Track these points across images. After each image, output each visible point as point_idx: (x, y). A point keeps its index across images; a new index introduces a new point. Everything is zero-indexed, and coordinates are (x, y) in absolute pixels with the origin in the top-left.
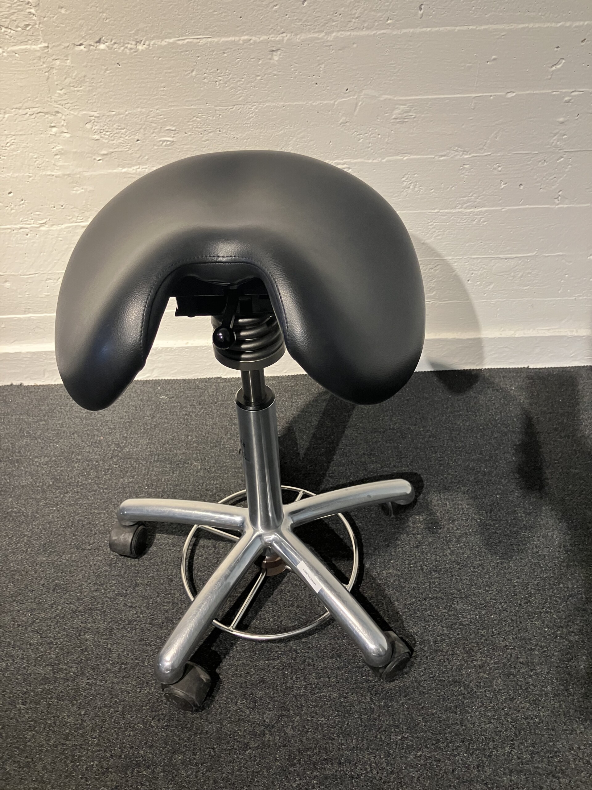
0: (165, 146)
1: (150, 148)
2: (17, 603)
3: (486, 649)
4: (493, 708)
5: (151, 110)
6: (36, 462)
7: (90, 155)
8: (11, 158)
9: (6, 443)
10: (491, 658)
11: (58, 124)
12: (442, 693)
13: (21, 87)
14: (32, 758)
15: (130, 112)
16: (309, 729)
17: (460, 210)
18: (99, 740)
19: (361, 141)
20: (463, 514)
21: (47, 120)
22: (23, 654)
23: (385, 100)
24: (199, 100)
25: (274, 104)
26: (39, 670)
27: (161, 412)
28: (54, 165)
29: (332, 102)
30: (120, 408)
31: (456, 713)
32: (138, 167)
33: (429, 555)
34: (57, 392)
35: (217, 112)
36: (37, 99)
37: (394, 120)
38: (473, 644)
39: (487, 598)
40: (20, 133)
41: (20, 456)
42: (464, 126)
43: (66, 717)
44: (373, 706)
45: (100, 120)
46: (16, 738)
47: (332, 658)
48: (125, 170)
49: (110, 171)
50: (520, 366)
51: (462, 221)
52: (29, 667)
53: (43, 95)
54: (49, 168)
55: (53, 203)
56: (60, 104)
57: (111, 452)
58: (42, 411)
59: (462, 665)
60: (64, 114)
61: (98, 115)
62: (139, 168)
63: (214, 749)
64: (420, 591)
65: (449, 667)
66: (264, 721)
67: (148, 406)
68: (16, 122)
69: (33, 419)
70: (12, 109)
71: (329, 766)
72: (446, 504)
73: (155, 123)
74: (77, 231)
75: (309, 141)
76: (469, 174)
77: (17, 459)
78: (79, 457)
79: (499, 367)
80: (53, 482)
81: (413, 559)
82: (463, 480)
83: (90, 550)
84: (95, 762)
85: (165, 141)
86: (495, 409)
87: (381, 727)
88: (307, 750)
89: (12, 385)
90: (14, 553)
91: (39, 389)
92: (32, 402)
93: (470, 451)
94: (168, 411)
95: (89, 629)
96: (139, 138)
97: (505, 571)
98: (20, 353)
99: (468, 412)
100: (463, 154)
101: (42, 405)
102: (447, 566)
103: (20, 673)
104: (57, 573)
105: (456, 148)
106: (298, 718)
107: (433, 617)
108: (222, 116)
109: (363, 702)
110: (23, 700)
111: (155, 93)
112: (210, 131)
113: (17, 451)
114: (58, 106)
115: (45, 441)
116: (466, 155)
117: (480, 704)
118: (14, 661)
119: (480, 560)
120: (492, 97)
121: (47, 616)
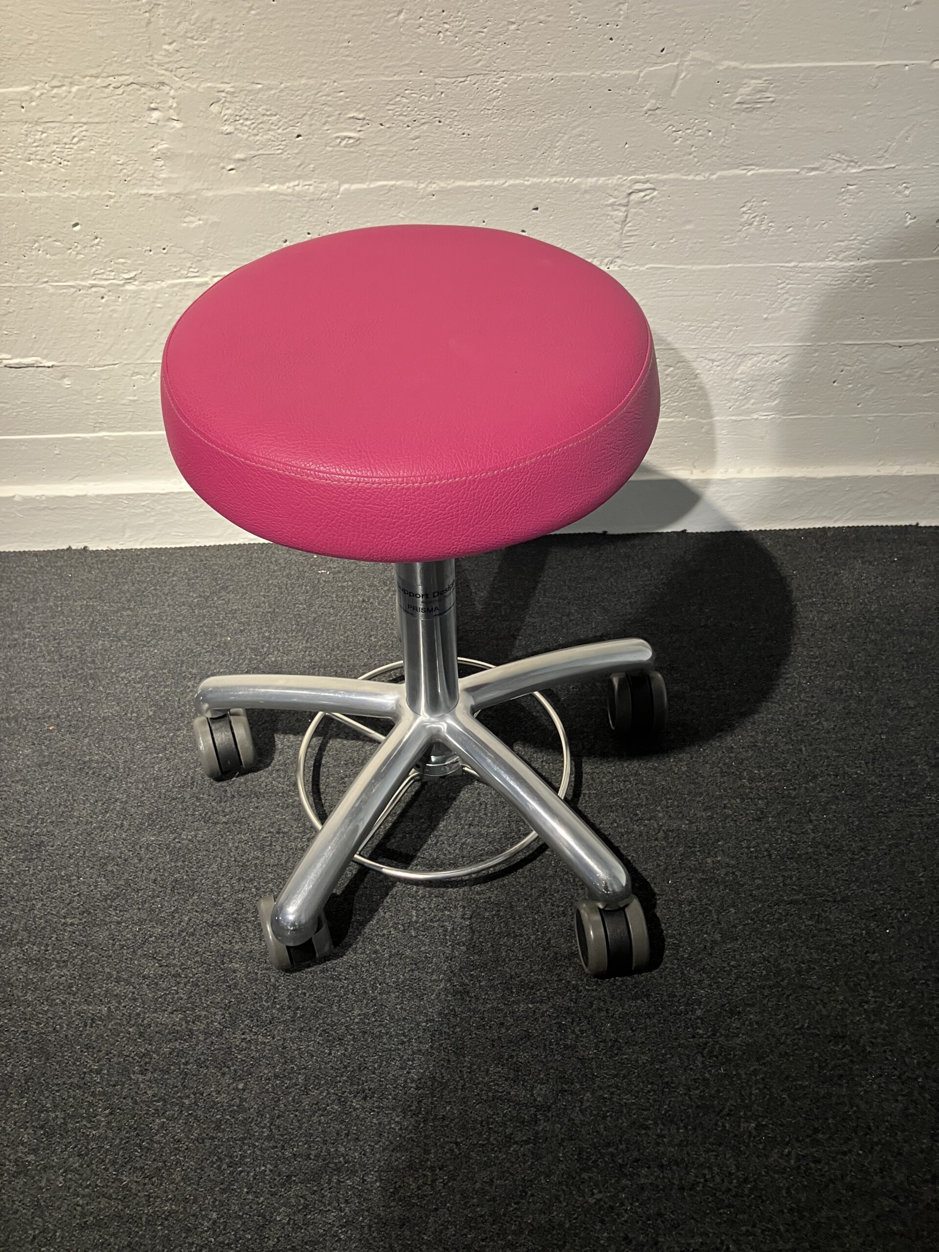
0: (345, 147)
1: (319, 149)
2: (115, 910)
3: (881, 983)
4: (899, 1077)
5: (324, 81)
6: (123, 678)
7: (216, 161)
8: (80, 163)
9: (69, 647)
10: (891, 1000)
11: (160, 105)
12: (816, 1055)
13: (102, 38)
14: (165, 1162)
15: (288, 84)
16: (608, 1111)
17: (833, 263)
18: (271, 1130)
19: (677, 142)
20: (828, 766)
21: (143, 97)
22: (134, 993)
23: (727, 69)
24: (407, 65)
25: (536, 75)
26: (163, 1018)
27: (322, 597)
28: (153, 177)
29: (636, 72)
30: (255, 588)
31: (841, 1085)
32: (296, 183)
33: (779, 832)
34: (147, 562)
35: (438, 87)
36: (128, 60)
37: (738, 106)
38: (860, 977)
39: (877, 903)
40: (97, 120)
41: (95, 668)
42: (855, 117)
43: (214, 1094)
44: (707, 1075)
45: (236, 99)
46: (136, 1129)
47: (635, 998)
48: (273, 188)
49: (248, 189)
50: (903, 523)
51: (833, 283)
52: (145, 1013)
53: (138, 54)
54: (144, 182)
55: (148, 243)
56: (166, 70)
57: (247, 661)
58: (124, 593)
59: (847, 1010)
60: (173, 86)
61: (232, 90)
62: (298, 185)
63: (457, 1144)
64: (770, 891)
65: (825, 1012)
66: (535, 1100)
67: (300, 586)
68: (89, 101)
69: (112, 606)
70: (85, 77)
71: (644, 1171)
72: (801, 750)
73: (330, 106)
74: (187, 293)
75: (591, 142)
76: (855, 201)
77: (91, 674)
78: (194, 671)
79: (870, 524)
80: (155, 712)
81: (754, 839)
82: (825, 711)
83: (226, 823)
84: (268, 1166)
85: (346, 137)
86: (869, 593)
87: (724, 1108)
88: (608, 1145)
89: (70, 549)
90: (102, 829)
91: (115, 556)
92: (106, 579)
93: (833, 663)
94: (334, 596)
95: (237, 953)
96: (300, 133)
97: (904, 858)
98: (85, 496)
99: (825, 598)
100: (848, 166)
101: (124, 583)
102: (810, 850)
103: (132, 1022)
104: (177, 861)
105: (838, 155)
106: (588, 1094)
107: (792, 932)
108: (446, 95)
109: (691, 1069)
110: (140, 1066)
111: (334, 50)
112: (423, 121)
113: (89, 659)
114: (163, 72)
115: (134, 643)
116: (853, 167)
117: (879, 1072)
118: (120, 1003)
119: (861, 841)
120: (907, 68)
121: (167, 931)
